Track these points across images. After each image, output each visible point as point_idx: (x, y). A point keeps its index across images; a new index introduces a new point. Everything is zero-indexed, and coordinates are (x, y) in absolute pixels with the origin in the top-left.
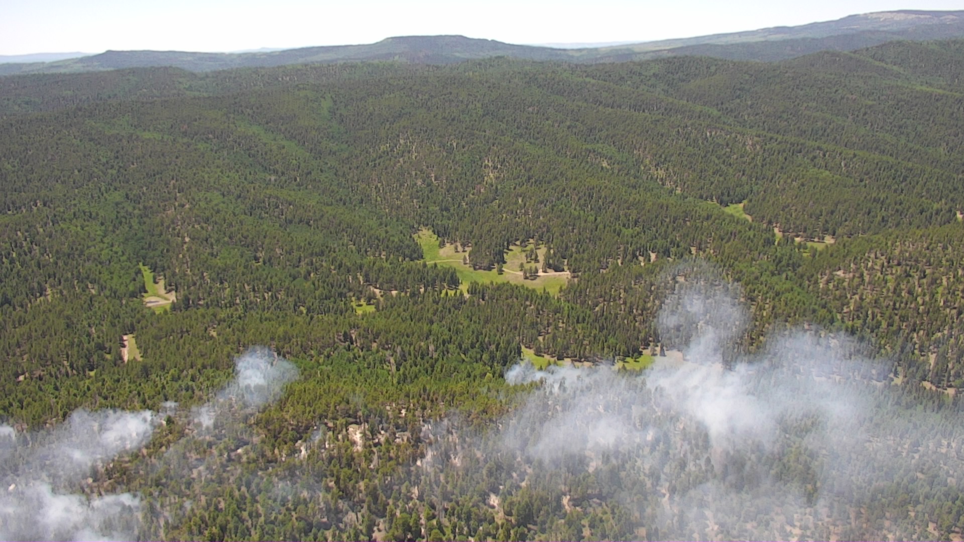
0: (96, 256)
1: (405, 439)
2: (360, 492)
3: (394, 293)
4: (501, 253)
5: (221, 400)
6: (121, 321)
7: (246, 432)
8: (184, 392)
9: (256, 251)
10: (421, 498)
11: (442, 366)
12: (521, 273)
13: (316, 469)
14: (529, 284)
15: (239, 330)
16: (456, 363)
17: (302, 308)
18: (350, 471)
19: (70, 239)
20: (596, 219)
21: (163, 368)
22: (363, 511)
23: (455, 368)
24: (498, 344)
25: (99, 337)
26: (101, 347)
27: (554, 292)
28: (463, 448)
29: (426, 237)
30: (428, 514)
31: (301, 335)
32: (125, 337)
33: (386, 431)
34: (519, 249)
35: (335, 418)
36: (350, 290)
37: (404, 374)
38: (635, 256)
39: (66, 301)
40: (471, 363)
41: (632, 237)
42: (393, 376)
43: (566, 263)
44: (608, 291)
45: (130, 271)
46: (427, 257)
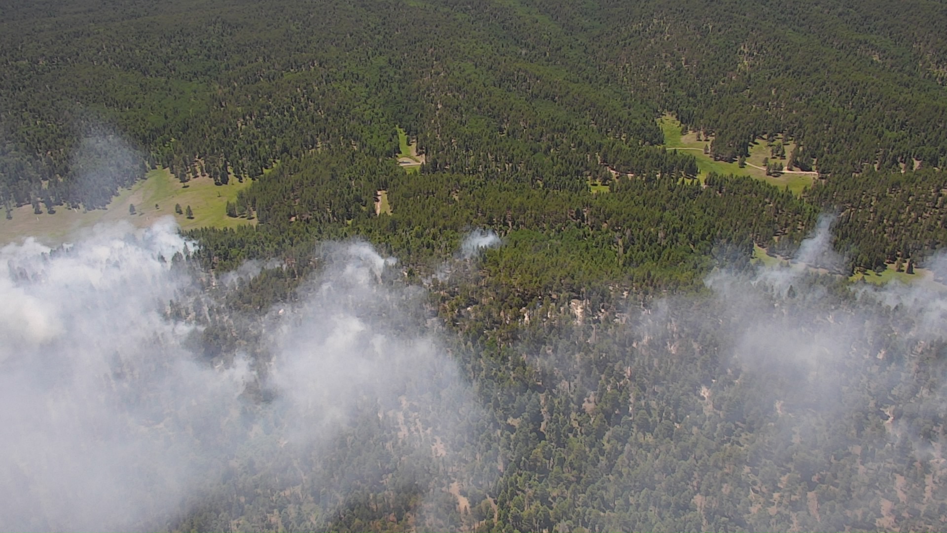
0: (360, 116)
1: (624, 319)
2: (575, 363)
3: (630, 175)
4: (745, 146)
5: (457, 261)
6: (377, 177)
7: (476, 292)
8: (425, 248)
9: (502, 122)
10: (632, 378)
11: (670, 254)
12: (765, 169)
13: (537, 335)
14: (772, 181)
15: (479, 197)
16: (684, 253)
17: (538, 181)
18: (569, 343)
19: (340, 98)
20: (856, 118)
21: (409, 224)
22: (576, 381)
23: (682, 258)
24: (731, 239)
25: (357, 190)
26: (358, 199)
27: (797, 191)
28: (680, 337)
29: (668, 123)
30: (638, 394)
31: (536, 207)
32: (379, 193)
33: (606, 310)
34: (766, 143)
35: (558, 291)
36: (587, 169)
37: (630, 258)
38: (895, 162)
39: (333, 155)
40: (700, 255)
41: (895, 141)
42: (619, 258)
43: (814, 163)
44: (858, 197)
45: (388, 132)
46: (668, 143)
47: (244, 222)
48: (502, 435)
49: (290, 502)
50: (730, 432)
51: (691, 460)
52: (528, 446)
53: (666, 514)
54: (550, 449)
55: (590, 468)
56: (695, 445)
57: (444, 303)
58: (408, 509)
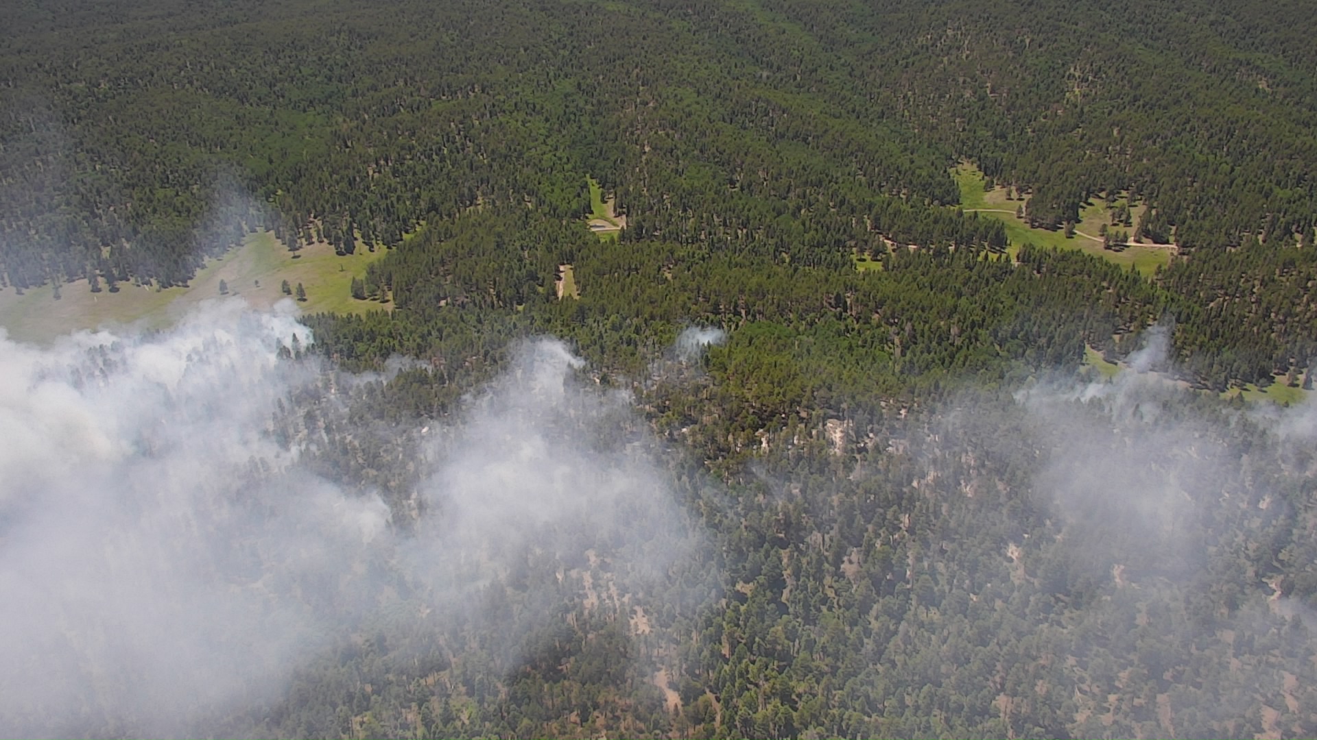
0: (537, 161)
1: (901, 448)
2: (832, 507)
3: (912, 247)
4: (1075, 207)
5: (669, 363)
6: (559, 246)
7: (695, 407)
8: (625, 345)
9: (733, 171)
10: (911, 530)
11: (966, 357)
12: (1102, 240)
13: (778, 468)
14: (1112, 257)
15: (700, 276)
16: (986, 356)
17: (784, 254)
18: (823, 479)
19: (509, 137)
20: (1233, 170)
21: (603, 311)
22: (832, 533)
23: (984, 364)
24: (1053, 337)
25: (531, 264)
26: (533, 277)
27: (1147, 272)
28: (979, 474)
29: (967, 174)
30: (919, 553)
31: (780, 290)
32: (562, 268)
33: (876, 435)
34: (1105, 204)
35: (810, 407)
36: (852, 237)
37: (911, 362)
38: (1288, 232)
39: (498, 215)
40: (1009, 359)
41: (1289, 202)
42: (895, 362)
43: (1173, 232)
44: (1234, 280)
45: (575, 184)
46: (965, 202)
47: (376, 306)
48: (728, 607)
49: (433, 694)
50: (1048, 608)
51: (993, 646)
52: (763, 621)
53: (956, 721)
54: (794, 627)
55: (851, 654)
56: (998, 625)
57: (650, 421)
58: (596, 706)
